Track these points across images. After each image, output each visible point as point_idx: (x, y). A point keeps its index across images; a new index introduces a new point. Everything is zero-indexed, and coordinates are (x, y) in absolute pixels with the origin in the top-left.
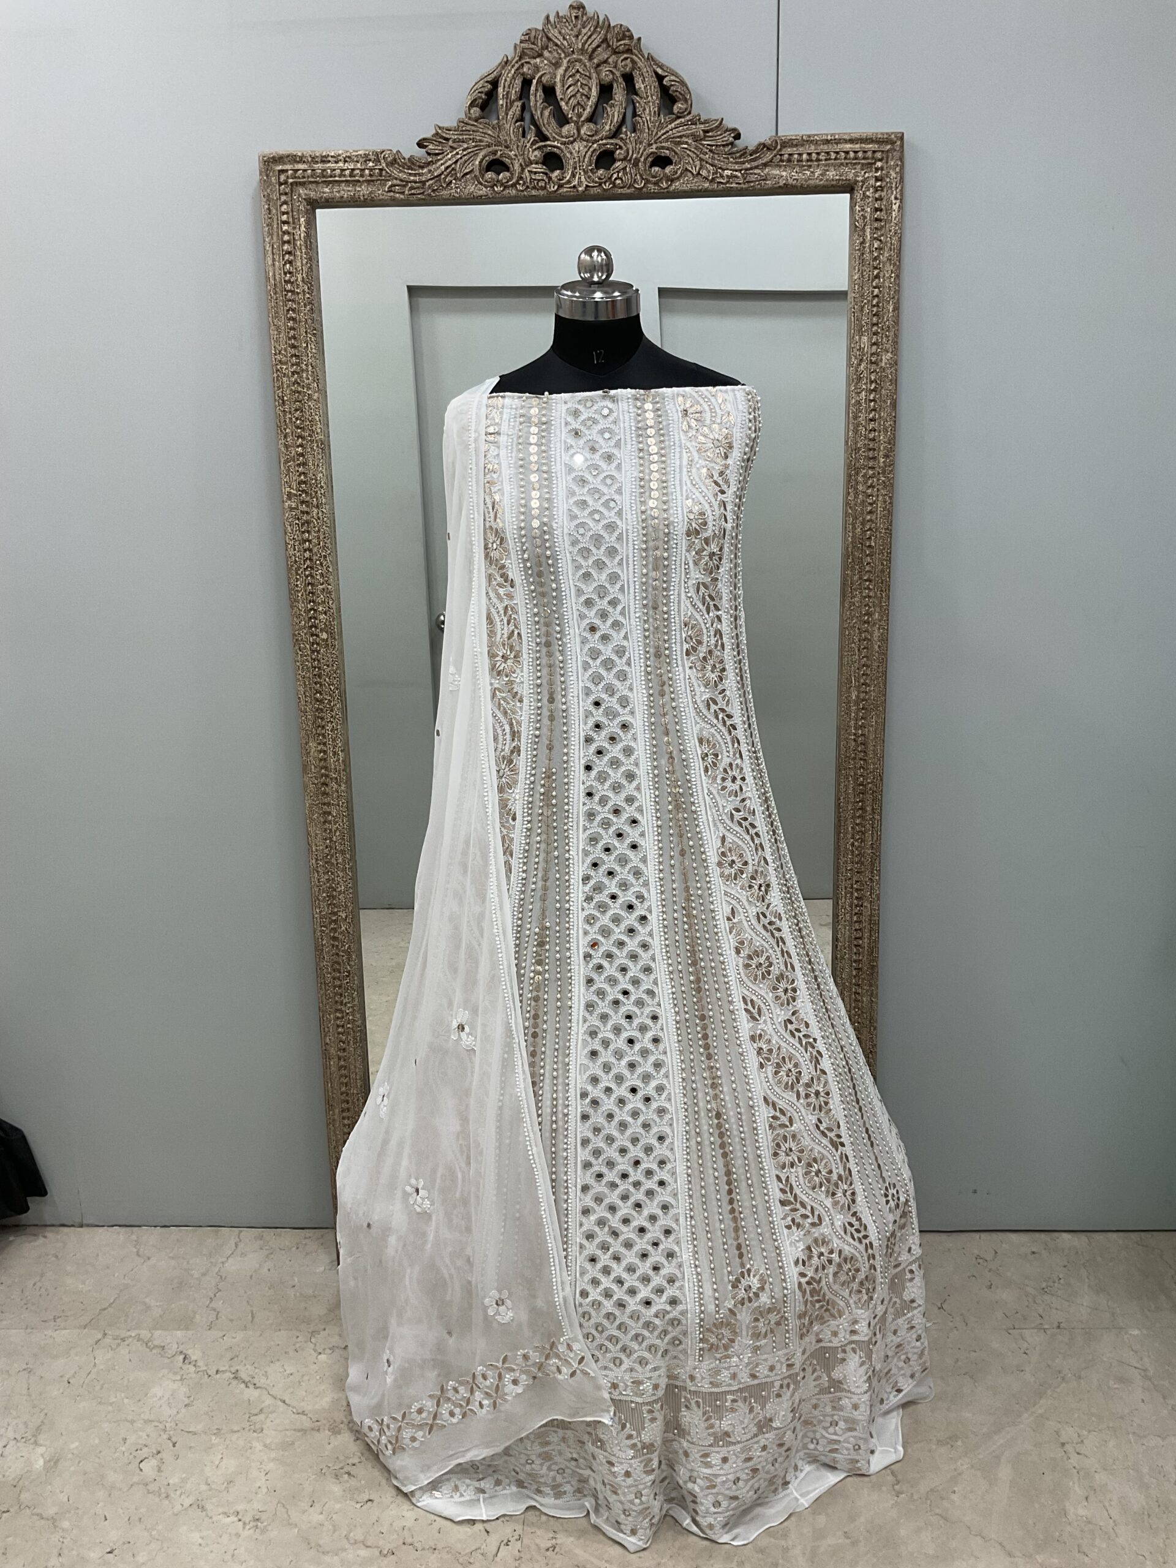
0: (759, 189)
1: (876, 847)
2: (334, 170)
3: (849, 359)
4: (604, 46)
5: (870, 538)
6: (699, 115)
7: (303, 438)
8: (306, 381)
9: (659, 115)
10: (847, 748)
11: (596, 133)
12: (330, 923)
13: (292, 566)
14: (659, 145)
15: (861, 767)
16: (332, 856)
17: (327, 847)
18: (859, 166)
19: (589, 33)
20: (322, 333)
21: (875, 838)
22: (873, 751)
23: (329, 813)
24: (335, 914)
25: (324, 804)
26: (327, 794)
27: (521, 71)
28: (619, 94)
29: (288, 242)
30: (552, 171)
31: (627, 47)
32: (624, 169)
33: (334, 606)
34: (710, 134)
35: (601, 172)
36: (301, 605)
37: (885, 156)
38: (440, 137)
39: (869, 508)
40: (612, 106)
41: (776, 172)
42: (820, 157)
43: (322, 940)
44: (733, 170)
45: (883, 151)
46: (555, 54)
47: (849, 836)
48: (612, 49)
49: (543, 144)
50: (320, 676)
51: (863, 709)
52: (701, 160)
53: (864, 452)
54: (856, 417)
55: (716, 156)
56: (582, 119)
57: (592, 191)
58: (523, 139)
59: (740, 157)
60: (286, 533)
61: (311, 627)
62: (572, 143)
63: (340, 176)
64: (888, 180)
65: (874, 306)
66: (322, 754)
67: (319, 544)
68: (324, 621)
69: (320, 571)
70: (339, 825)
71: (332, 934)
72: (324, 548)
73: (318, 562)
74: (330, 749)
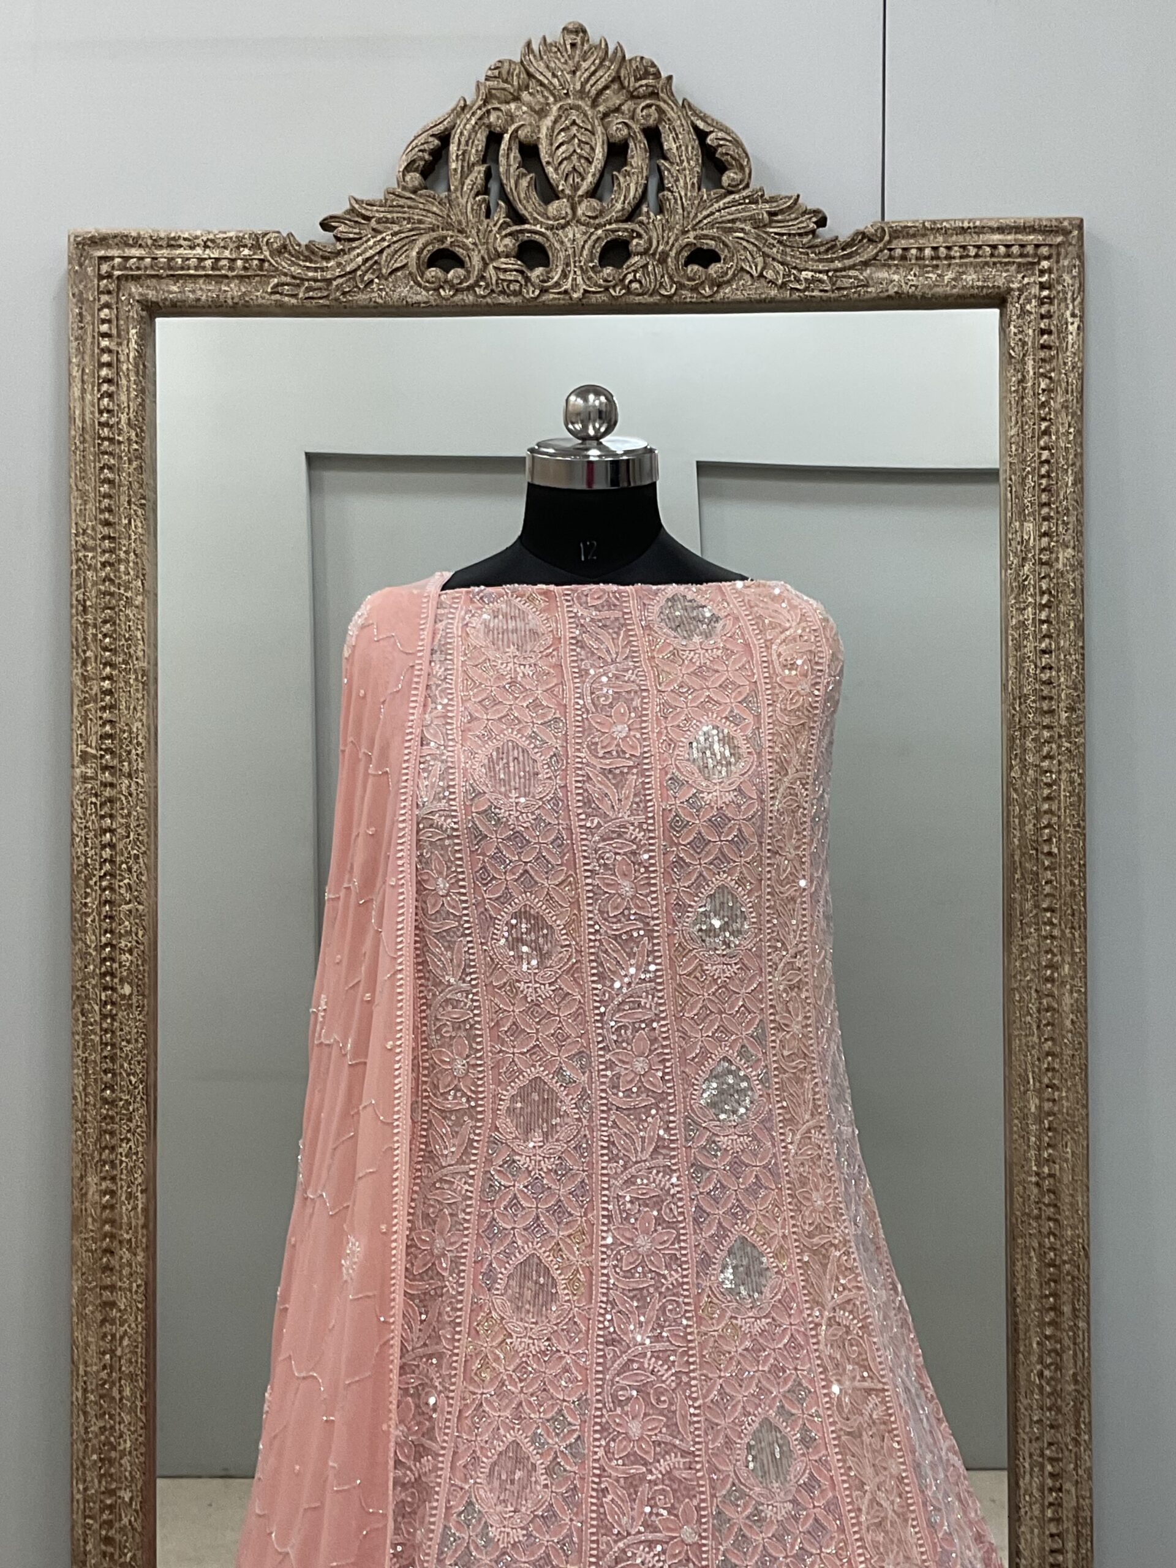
0: (856, 300)
1: (1083, 1379)
2: (188, 259)
3: (1004, 556)
4: (616, 86)
5: (1049, 841)
6: (761, 189)
7: (112, 665)
8: (125, 578)
9: (699, 189)
10: (1026, 1199)
11: (602, 213)
12: (102, 1511)
13: (79, 872)
14: (699, 232)
15: (1051, 1233)
16: (113, 1384)
17: (104, 1367)
18: (1013, 268)
19: (593, 68)
20: (155, 503)
21: (1080, 1363)
22: (1072, 1204)
23: (113, 1304)
24: (111, 1493)
25: (105, 1288)
26: (112, 1270)
27: (486, 121)
28: (638, 157)
29: (109, 365)
30: (531, 269)
31: (651, 89)
32: (645, 266)
33: (145, 940)
34: (780, 217)
35: (609, 270)
36: (90, 938)
37: (1054, 252)
38: (357, 215)
39: (1046, 792)
40: (628, 173)
41: (883, 274)
42: (952, 253)
43: (86, 1542)
44: (815, 271)
45: (1050, 246)
46: (539, 97)
47: (1034, 1359)
48: (628, 91)
49: (518, 228)
50: (113, 1059)
51: (1049, 1129)
52: (765, 255)
53: (1034, 701)
54: (1018, 647)
55: (788, 250)
56: (580, 193)
57: (593, 299)
58: (486, 222)
59: (827, 251)
60: (73, 818)
61: (103, 975)
62: (563, 227)
63: (196, 268)
64: (1060, 288)
65: (1043, 476)
66: (108, 1197)
67: (128, 837)
68: (128, 964)
69: (126, 881)
70: (129, 1326)
71: (104, 1532)
72: (135, 843)
73: (124, 866)
74: (122, 1187)
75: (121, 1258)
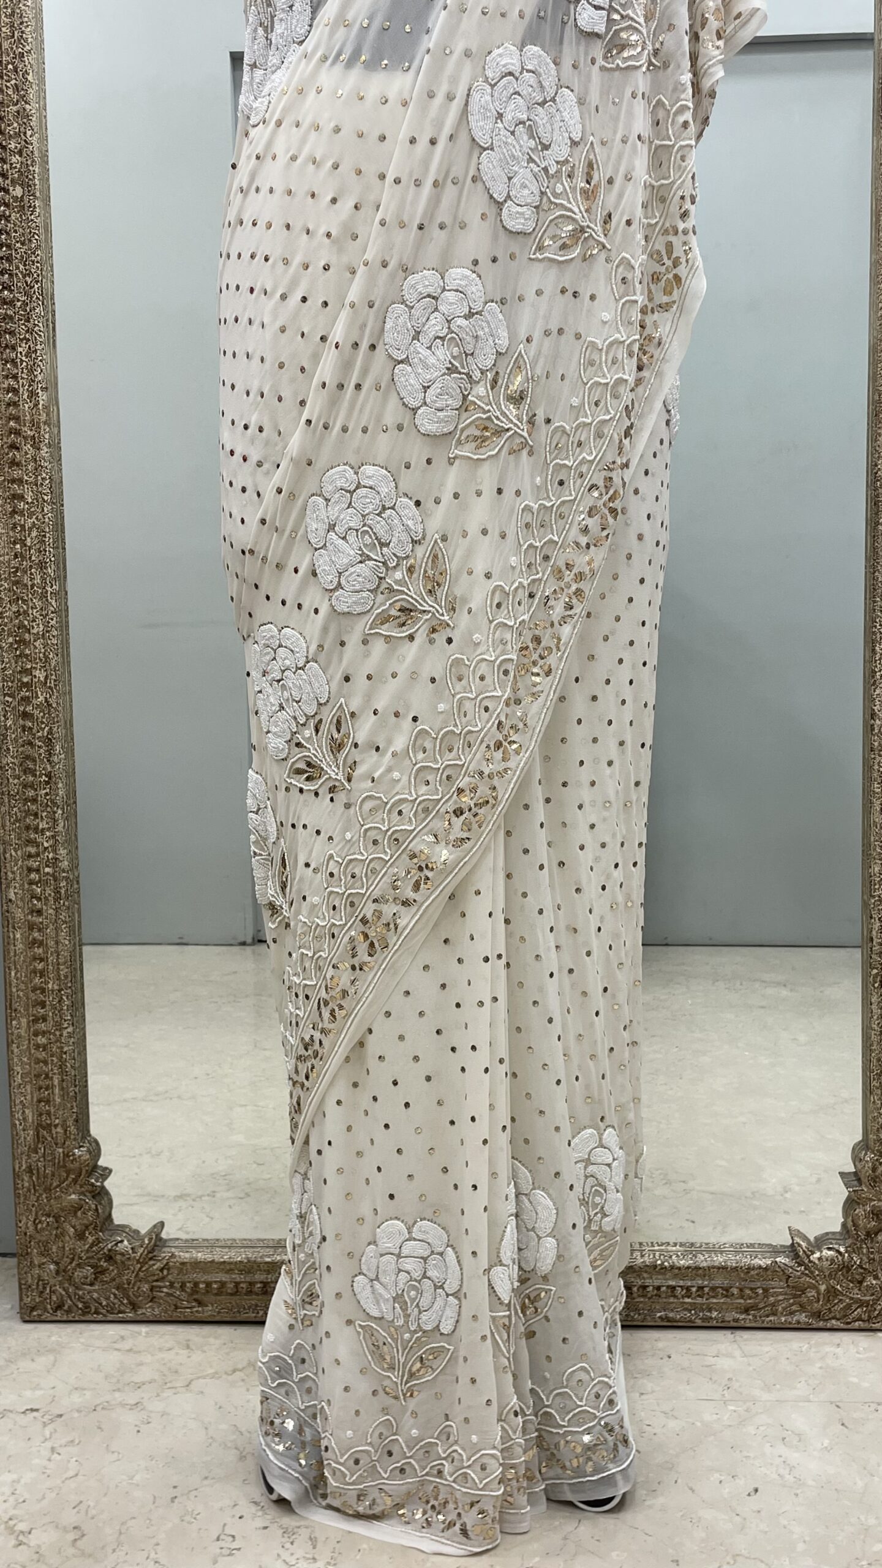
12: (20, 689)
33: (35, 145)
66: (10, 395)
67: (13, 36)
68: (18, 166)
69: (13, 82)
70: (37, 518)
71: (22, 709)
72: (19, 40)
73: (10, 66)
74: (23, 385)
75: (26, 453)
